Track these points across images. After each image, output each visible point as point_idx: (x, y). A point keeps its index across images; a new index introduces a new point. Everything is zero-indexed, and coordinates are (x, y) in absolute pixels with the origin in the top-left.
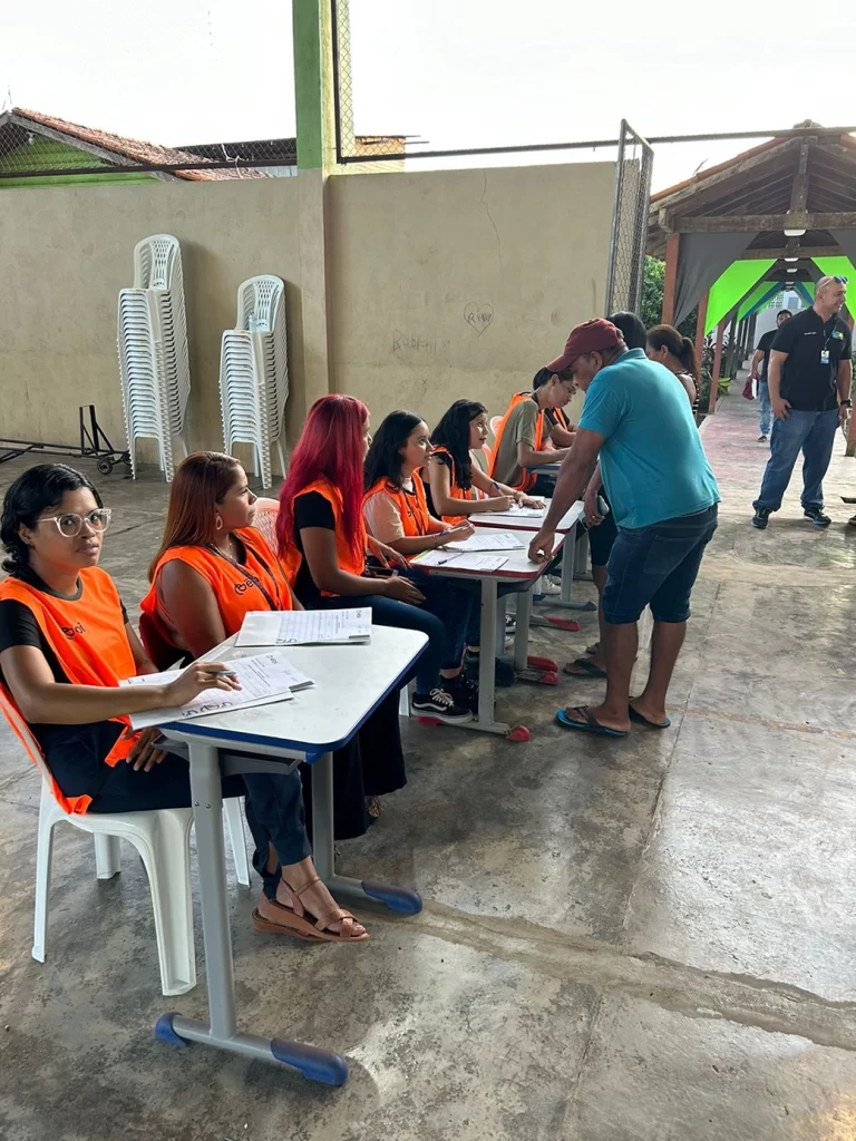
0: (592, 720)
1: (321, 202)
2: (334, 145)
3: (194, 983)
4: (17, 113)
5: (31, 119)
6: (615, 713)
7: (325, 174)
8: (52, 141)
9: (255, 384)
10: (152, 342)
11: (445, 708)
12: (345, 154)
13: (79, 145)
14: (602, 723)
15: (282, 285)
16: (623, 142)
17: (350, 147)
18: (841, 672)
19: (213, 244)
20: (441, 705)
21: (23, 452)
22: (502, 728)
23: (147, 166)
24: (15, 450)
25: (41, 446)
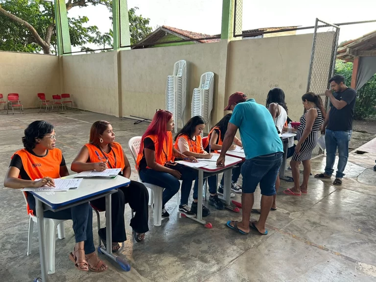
0: (236, 226)
1: (227, 49)
2: (233, 31)
3: (54, 272)
4: (163, 27)
5: (166, 28)
6: (244, 225)
7: (229, 40)
8: (171, 34)
9: (201, 105)
10: (175, 91)
11: (186, 212)
12: (236, 34)
13: (177, 35)
14: (239, 228)
15: (213, 74)
16: (317, 27)
17: (238, 32)
18: (360, 230)
19: (197, 62)
20: (186, 210)
21: (141, 121)
22: (204, 222)
23: (192, 39)
24: (139, 121)
25: (147, 120)
